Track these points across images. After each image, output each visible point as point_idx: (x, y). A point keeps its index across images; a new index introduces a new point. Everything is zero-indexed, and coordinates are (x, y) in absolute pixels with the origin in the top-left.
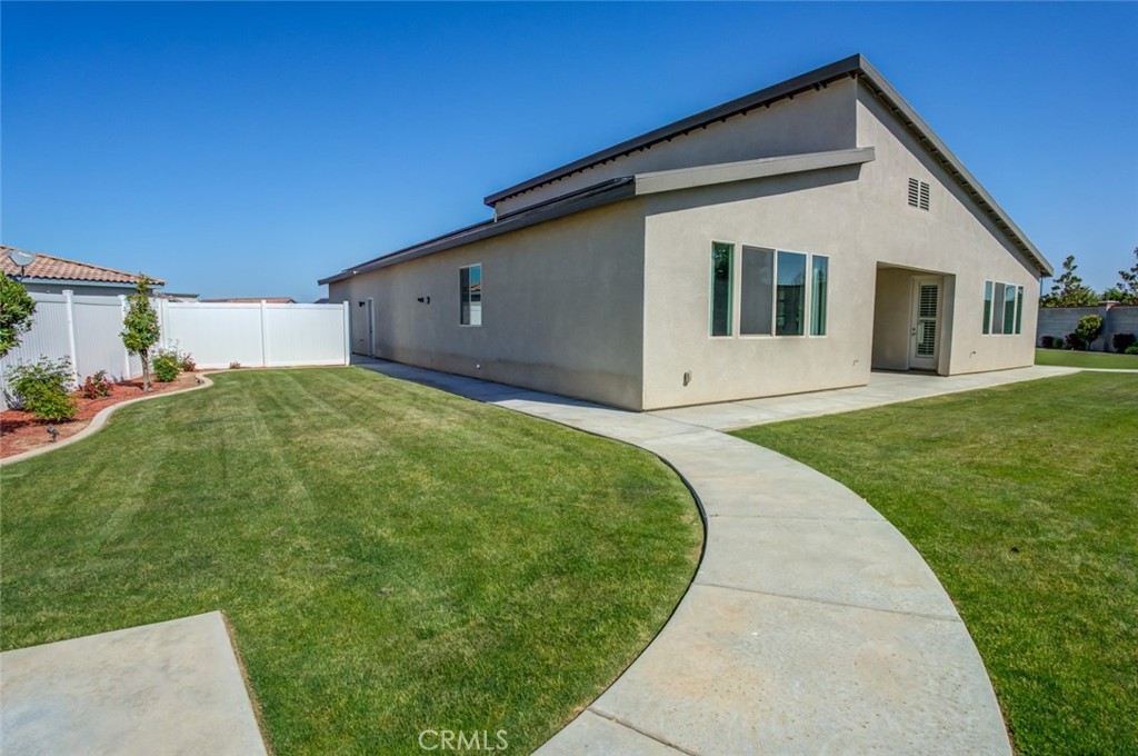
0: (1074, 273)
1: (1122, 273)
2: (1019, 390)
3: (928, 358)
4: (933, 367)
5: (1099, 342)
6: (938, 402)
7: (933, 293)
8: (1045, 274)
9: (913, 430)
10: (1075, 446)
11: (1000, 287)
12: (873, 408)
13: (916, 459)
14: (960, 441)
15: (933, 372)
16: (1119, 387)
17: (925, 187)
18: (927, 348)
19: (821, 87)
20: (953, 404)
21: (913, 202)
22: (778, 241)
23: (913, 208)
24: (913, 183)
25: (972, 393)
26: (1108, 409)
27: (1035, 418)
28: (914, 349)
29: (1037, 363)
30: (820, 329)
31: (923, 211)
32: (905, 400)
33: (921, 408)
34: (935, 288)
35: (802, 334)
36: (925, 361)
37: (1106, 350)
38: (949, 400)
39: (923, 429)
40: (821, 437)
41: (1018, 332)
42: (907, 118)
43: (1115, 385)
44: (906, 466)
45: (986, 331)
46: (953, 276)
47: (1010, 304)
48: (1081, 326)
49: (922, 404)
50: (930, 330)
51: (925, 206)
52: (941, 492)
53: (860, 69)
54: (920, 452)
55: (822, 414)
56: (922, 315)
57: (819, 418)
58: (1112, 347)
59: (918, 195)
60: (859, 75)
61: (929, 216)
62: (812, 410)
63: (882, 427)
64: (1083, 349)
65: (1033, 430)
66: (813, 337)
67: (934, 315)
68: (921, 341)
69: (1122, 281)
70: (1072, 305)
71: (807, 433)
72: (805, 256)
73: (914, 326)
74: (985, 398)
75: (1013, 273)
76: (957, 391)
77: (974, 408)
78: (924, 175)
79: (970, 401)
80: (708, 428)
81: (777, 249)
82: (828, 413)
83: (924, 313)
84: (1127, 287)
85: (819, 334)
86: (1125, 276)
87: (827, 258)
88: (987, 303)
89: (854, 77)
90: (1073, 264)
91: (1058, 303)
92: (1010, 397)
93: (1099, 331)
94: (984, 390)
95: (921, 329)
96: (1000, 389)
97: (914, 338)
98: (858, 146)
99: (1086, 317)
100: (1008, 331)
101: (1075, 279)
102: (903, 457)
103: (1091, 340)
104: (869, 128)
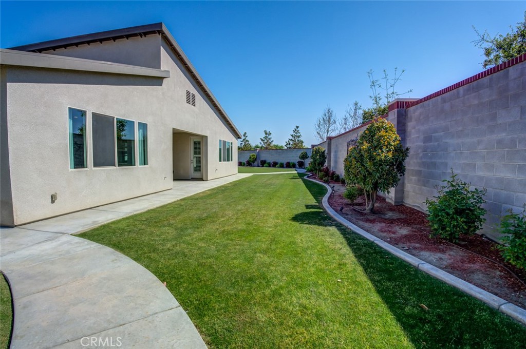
0: (247, 139)
1: (261, 139)
2: (236, 185)
3: (199, 174)
4: (201, 177)
5: (256, 163)
6: (205, 194)
7: (199, 143)
8: (240, 138)
9: (194, 214)
10: (264, 212)
11: (224, 142)
12: (174, 202)
13: (196, 235)
14: (217, 217)
15: (201, 179)
16: (267, 180)
17: (194, 96)
18: (198, 169)
19: (143, 36)
20: (210, 195)
21: (188, 102)
22: (116, 112)
23: (188, 104)
24: (188, 93)
25: (218, 188)
26: (267, 190)
27: (244, 198)
28: (193, 169)
29: (239, 172)
30: (145, 162)
31: (193, 106)
32: (189, 195)
33: (197, 199)
34: (200, 142)
35: (135, 165)
36: (197, 175)
37: (258, 166)
38: (209, 193)
39: (199, 212)
40: (143, 227)
41: (232, 161)
42: (185, 62)
43: (266, 179)
44: (191, 242)
45: (220, 161)
46: (207, 137)
47: (228, 149)
48: (250, 158)
49: (197, 197)
50: (199, 160)
51: (194, 104)
52: (212, 260)
53: (162, 30)
54: (198, 228)
55: (146, 210)
56: (195, 154)
57: (144, 213)
58: (260, 165)
59: (190, 99)
60: (162, 34)
61: (195, 109)
62: (142, 208)
63: (178, 215)
64: (251, 166)
65: (245, 205)
66: (141, 166)
67: (200, 154)
68: (195, 166)
69: (261, 142)
70: (247, 150)
71: (135, 225)
72: (134, 122)
73: (192, 159)
74: (223, 190)
75: (229, 137)
76: (212, 188)
77: (220, 196)
78: (193, 91)
79: (218, 192)
80: (63, 233)
81: (116, 117)
82: (150, 208)
83: (195, 153)
84: (263, 144)
85: (145, 164)
86: (262, 140)
87: (147, 124)
88: (220, 149)
89: (159, 35)
90: (246, 135)
91: (242, 149)
92: (233, 189)
93: (256, 159)
94: (222, 186)
95: (195, 160)
96: (228, 185)
97: (192, 165)
98: (161, 69)
99: (252, 154)
100: (228, 160)
101: (247, 141)
102: (189, 235)
103: (254, 163)
104: (167, 63)
